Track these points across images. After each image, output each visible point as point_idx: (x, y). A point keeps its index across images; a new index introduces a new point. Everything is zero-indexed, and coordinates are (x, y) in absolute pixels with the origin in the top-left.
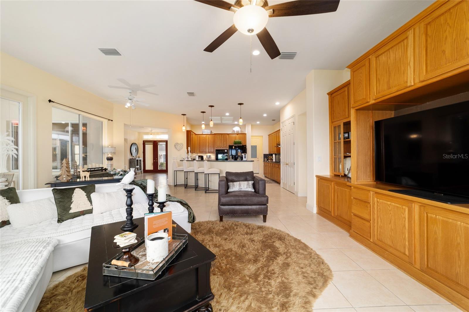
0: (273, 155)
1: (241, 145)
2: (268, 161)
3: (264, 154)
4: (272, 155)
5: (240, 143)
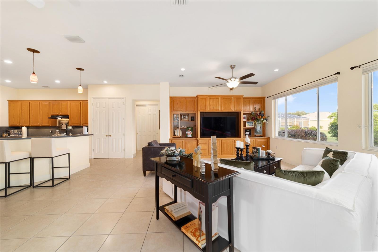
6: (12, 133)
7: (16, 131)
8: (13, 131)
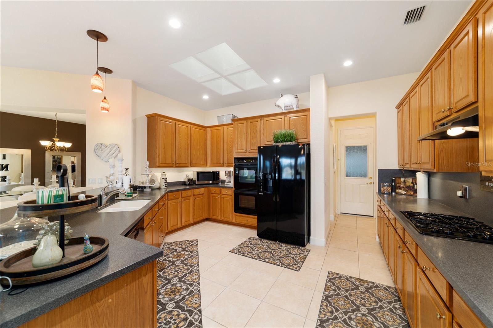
0: (415, 176)
1: (293, 143)
2: (397, 193)
3: (380, 171)
4: (412, 173)
5: (291, 137)
6: (402, 186)
7: (409, 182)
8: (404, 181)
